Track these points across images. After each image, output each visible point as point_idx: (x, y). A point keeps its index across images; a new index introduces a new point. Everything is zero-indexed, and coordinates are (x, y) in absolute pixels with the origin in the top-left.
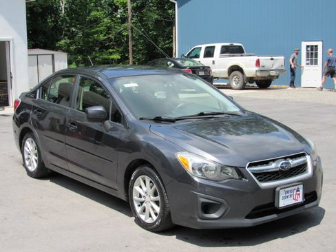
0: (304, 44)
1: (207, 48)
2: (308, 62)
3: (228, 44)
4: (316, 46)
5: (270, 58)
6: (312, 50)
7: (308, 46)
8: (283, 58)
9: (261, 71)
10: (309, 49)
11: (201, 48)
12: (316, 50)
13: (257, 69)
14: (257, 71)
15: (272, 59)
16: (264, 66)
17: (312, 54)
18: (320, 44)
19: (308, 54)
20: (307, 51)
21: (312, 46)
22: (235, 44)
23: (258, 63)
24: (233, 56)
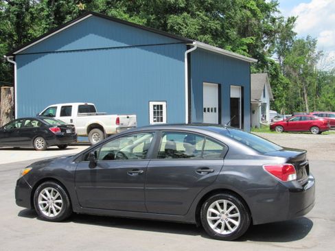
0: (152, 104)
1: (62, 107)
2: (155, 119)
3: (83, 104)
4: (161, 106)
5: (126, 116)
6: (158, 109)
7: (154, 106)
8: (135, 116)
9: (121, 128)
10: (156, 108)
11: (56, 108)
12: (161, 109)
13: (117, 126)
14: (117, 129)
15: (128, 117)
16: (122, 124)
17: (158, 112)
18: (164, 104)
19: (154, 112)
20: (154, 109)
21: (158, 106)
22: (89, 104)
23: (118, 121)
24: (90, 115)
